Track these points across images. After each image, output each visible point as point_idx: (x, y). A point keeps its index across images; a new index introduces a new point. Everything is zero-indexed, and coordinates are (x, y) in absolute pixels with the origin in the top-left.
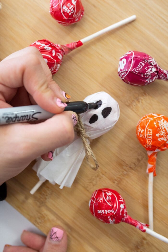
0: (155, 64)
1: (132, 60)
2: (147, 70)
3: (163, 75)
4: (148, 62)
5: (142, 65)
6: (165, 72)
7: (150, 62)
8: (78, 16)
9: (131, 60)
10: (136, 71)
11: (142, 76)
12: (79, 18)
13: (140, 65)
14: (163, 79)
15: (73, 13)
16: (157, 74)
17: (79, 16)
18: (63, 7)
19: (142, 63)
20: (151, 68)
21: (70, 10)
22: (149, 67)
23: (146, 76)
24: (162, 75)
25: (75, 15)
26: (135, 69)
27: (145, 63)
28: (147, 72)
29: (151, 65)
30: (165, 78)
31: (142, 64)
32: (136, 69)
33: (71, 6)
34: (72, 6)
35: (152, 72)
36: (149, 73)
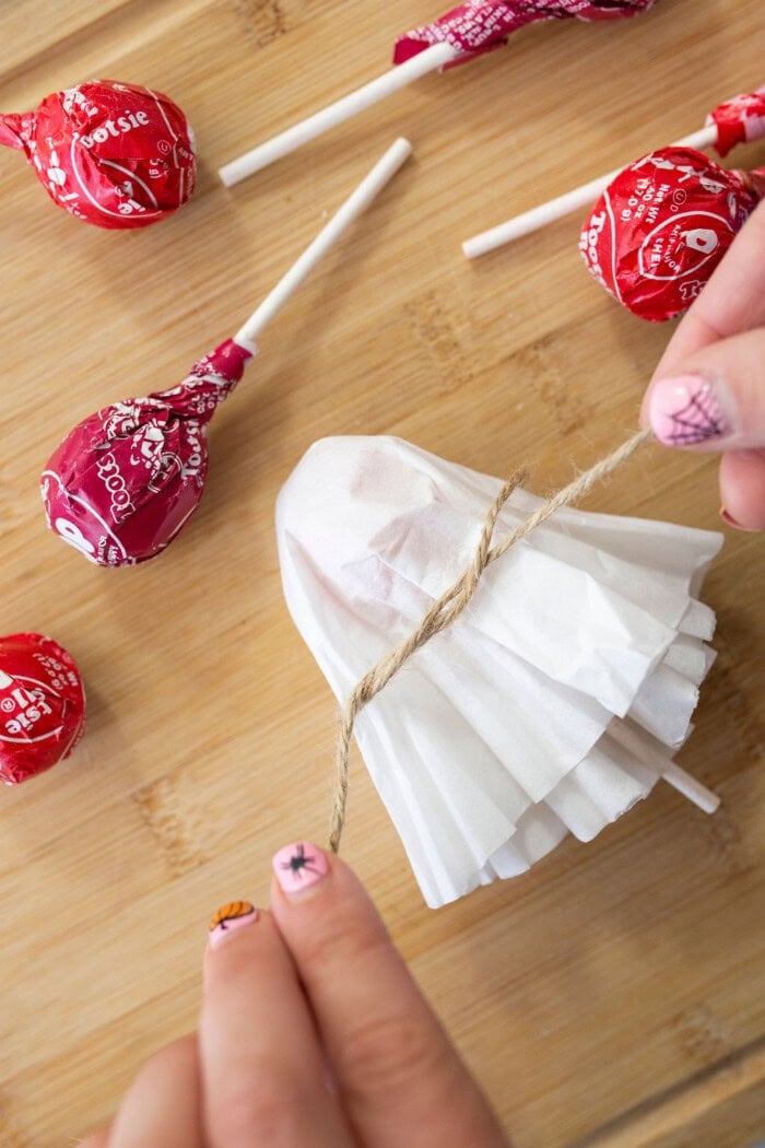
0: (137, 413)
1: (75, 498)
2: (144, 460)
3: (201, 397)
4: (111, 441)
5: (113, 471)
6: (191, 381)
7: (118, 432)
8: (57, 673)
9: (72, 501)
10: (125, 506)
11: (156, 490)
12: (65, 668)
13: (107, 481)
14: (215, 402)
15: (43, 697)
16: (182, 419)
17: (58, 667)
18: (11, 731)
19: (102, 468)
20: (143, 440)
21: (30, 705)
22: (135, 445)
23: (165, 476)
24: (196, 403)
25: (53, 688)
26: (116, 507)
27: (109, 454)
28: (148, 465)
29: (132, 431)
30: (214, 393)
31: (108, 467)
32: (115, 504)
33: (13, 698)
34: (16, 693)
35: (159, 442)
36: (157, 458)
